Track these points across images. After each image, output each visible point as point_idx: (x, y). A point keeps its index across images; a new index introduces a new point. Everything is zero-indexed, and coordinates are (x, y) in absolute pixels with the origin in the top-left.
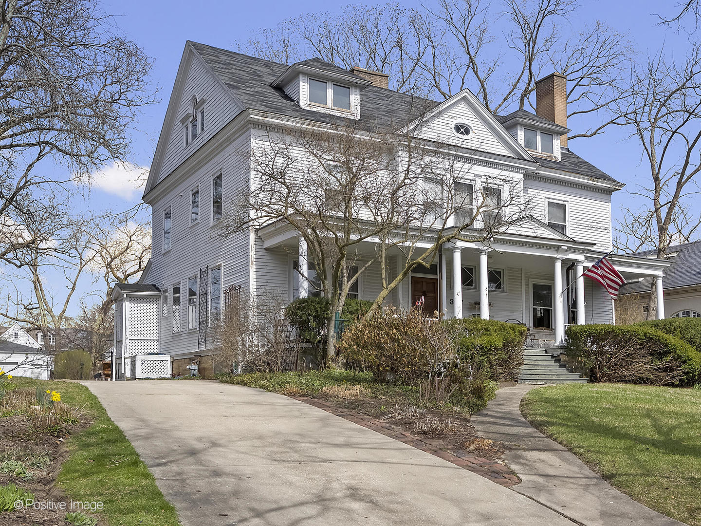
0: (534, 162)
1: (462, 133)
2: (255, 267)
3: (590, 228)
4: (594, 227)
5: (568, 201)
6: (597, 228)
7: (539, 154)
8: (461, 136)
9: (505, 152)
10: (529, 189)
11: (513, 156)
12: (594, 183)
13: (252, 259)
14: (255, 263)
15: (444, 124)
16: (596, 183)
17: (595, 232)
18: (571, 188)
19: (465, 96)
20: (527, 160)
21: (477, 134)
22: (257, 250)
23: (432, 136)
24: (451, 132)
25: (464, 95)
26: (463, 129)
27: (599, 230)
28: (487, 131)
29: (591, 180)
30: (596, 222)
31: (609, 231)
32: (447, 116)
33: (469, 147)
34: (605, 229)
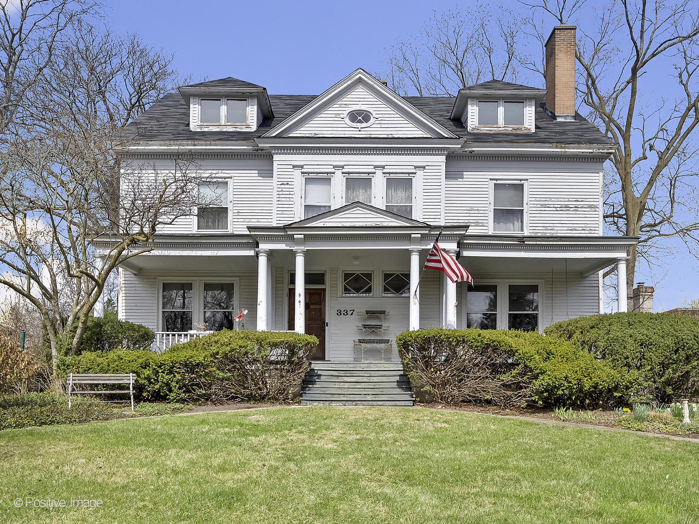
0: (456, 138)
1: (360, 121)
2: (124, 292)
3: (563, 209)
4: (570, 206)
5: (527, 180)
6: (576, 207)
7: (500, 129)
8: (359, 125)
9: (419, 133)
10: (464, 173)
11: (430, 136)
12: (563, 150)
13: (121, 285)
14: (124, 289)
15: (334, 116)
16: (567, 150)
17: (574, 212)
18: (532, 162)
19: (360, 78)
20: (447, 138)
21: (379, 119)
22: (126, 276)
23: (317, 132)
24: (344, 122)
25: (357, 77)
26: (360, 116)
27: (580, 209)
28: (394, 112)
29: (557, 147)
30: (574, 200)
31: (597, 209)
32: (338, 106)
33: (368, 136)
34: (590, 207)
